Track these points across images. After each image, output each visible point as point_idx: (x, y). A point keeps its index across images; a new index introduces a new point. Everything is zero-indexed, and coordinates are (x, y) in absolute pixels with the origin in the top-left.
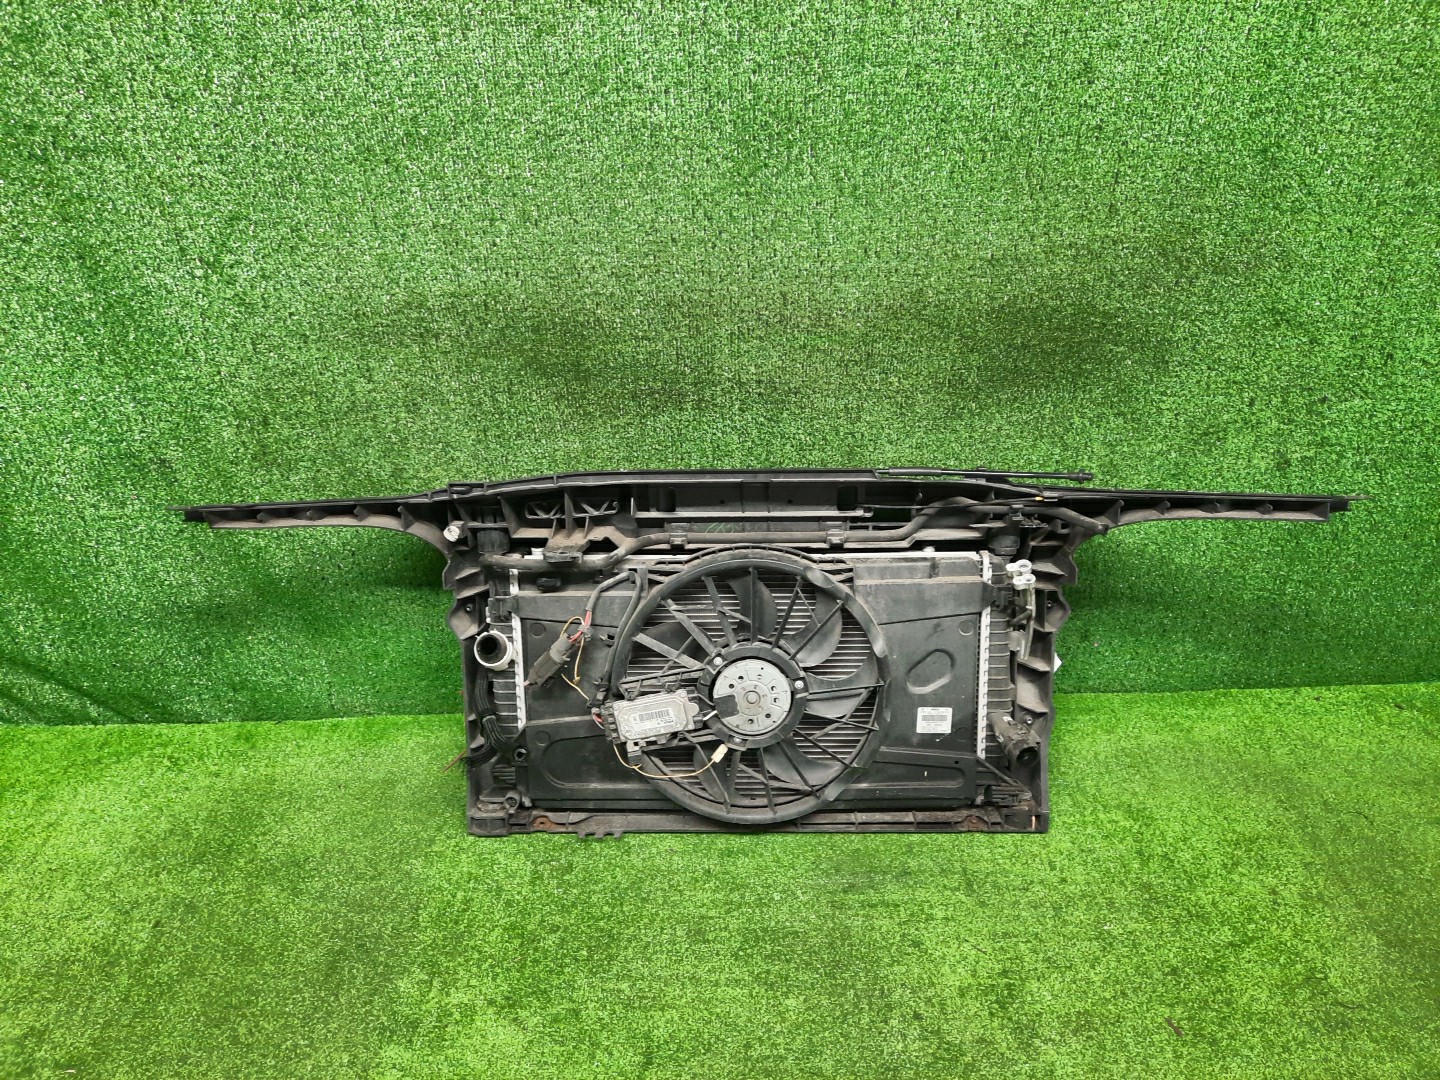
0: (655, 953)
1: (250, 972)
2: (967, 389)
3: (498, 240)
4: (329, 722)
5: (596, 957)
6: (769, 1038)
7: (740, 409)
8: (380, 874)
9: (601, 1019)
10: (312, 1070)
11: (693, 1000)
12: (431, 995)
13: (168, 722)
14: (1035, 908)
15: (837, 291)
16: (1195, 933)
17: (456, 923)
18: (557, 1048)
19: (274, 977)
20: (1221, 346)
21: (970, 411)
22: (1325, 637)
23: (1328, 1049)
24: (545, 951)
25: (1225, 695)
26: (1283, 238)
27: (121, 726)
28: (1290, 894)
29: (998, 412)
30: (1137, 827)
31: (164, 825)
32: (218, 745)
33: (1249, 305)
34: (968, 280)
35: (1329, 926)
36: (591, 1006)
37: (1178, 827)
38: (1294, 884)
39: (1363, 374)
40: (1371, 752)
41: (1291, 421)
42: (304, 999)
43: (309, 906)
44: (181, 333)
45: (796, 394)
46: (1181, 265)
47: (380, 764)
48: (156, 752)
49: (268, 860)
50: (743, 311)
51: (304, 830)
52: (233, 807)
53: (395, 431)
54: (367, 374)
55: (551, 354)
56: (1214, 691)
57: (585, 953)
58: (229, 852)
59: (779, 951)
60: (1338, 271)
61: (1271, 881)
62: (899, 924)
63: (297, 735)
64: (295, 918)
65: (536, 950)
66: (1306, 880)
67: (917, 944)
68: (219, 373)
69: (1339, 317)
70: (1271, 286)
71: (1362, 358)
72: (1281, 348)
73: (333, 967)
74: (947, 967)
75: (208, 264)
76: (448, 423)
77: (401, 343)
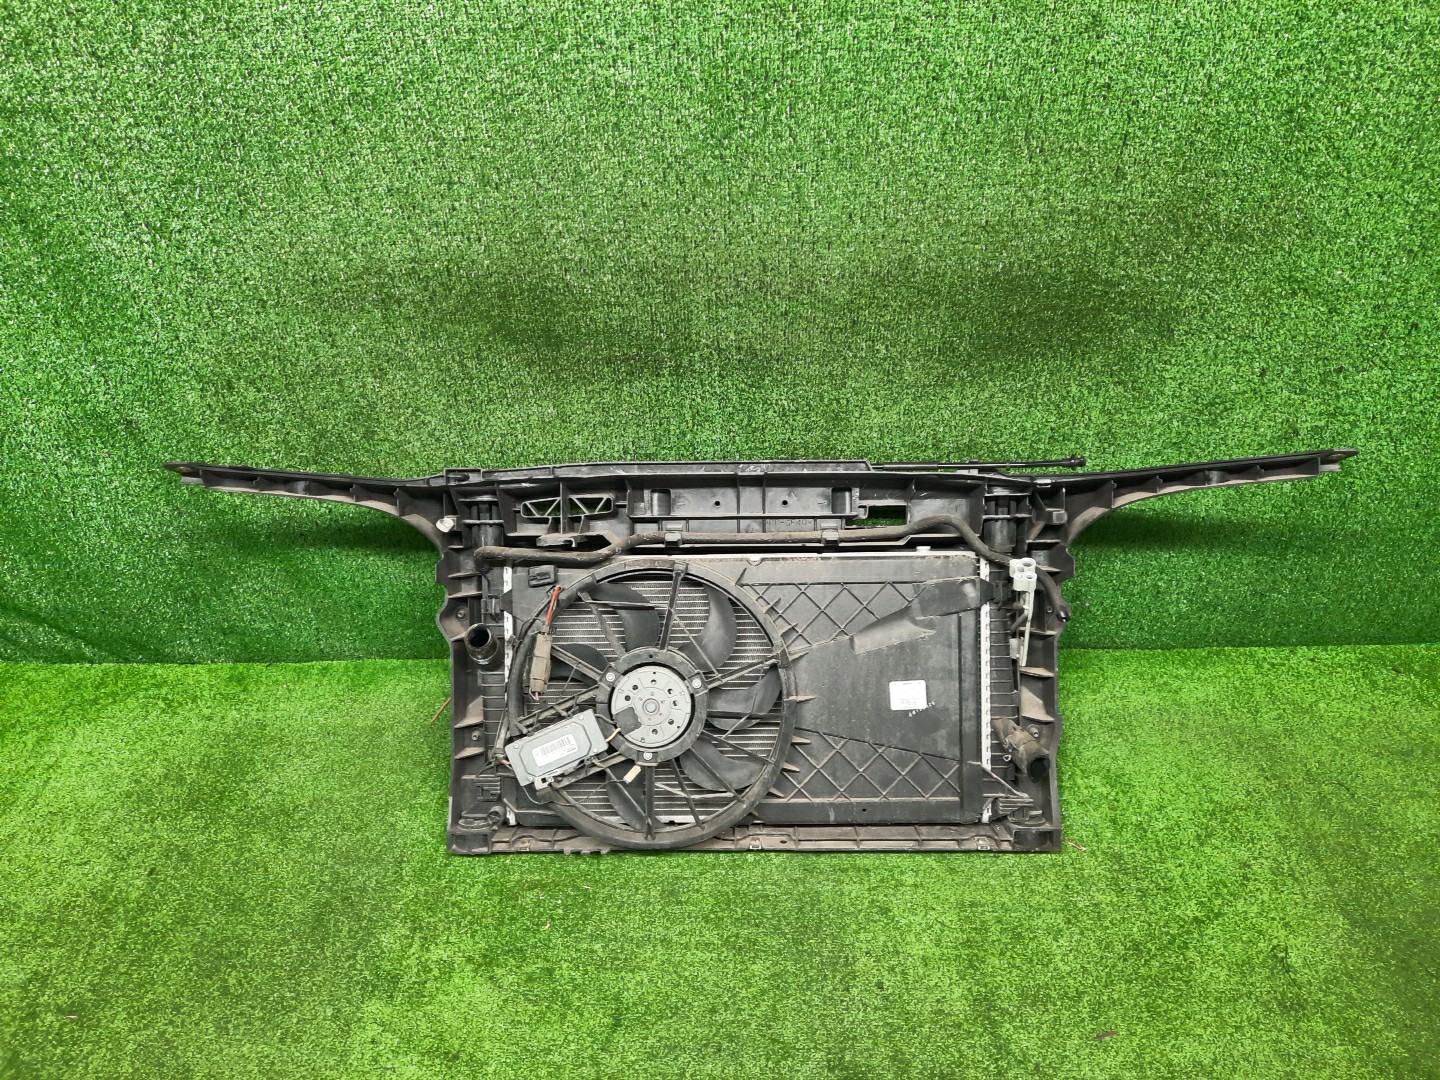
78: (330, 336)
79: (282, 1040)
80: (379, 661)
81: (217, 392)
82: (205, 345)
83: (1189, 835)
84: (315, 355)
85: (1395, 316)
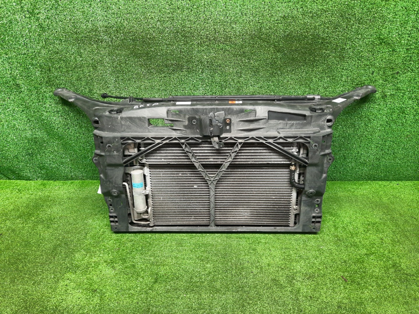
0: (164, 249)
1: (28, 250)
2: (277, 66)
3: (120, 7)
4: (70, 181)
5: (144, 250)
6: (199, 276)
7: (202, 72)
8: (77, 223)
9: (142, 268)
10: (41, 279)
11: (175, 263)
12: (86, 258)
13: (20, 180)
14: (297, 241)
15: (233, 28)
16: (353, 250)
17: (99, 238)
18: (125, 276)
20: (362, 51)
21: (278, 74)
22: (400, 162)
23: (401, 288)
24: (127, 247)
25: (366, 183)
26: (382, 11)
27: (5, 181)
28: (388, 240)
29: (287, 75)
30: (334, 218)
31: (12, 207)
32: (34, 186)
33: (371, 36)
34: (276, 24)
35: (401, 250)
36: (139, 264)
37: (348, 219)
38: (389, 237)
39: (411, 63)
40: (416, 200)
41: (386, 80)
42: (43, 258)
43: (52, 231)
44: (22, 37)
45: (220, 66)
46: (348, 20)
47: (84, 193)
48: (15, 187)
49: (42, 218)
50: (201, 35)
51: (56, 210)
52: (34, 203)
53: (89, 76)
55: (139, 50)
56: (362, 181)
57: (140, 248)
58: (30, 215)
59: (206, 250)
60: (402, 24)
61: (381, 236)
62: (249, 244)
64: (47, 235)
65: (124, 247)
66: (393, 236)
67: (254, 250)
69: (403, 41)
71: (411, 57)
72: (383, 52)
73: (55, 248)
74: (264, 257)
76: (106, 74)
77: (90, 43)
78: (80, 53)
79: (33, 284)
80: (90, 181)
81: (46, 72)
82: (43, 55)
83: (361, 229)
84: (75, 60)
85: (414, 53)
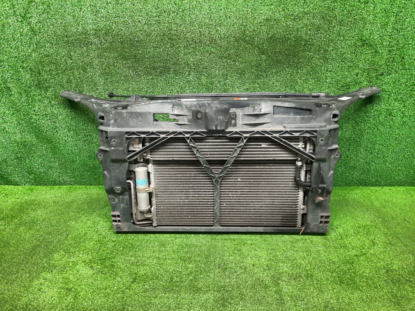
19: (13, 251)
54: (70, 57)
63: (47, 189)
68: (25, 55)
70: (360, 30)
75: (22, 17)
